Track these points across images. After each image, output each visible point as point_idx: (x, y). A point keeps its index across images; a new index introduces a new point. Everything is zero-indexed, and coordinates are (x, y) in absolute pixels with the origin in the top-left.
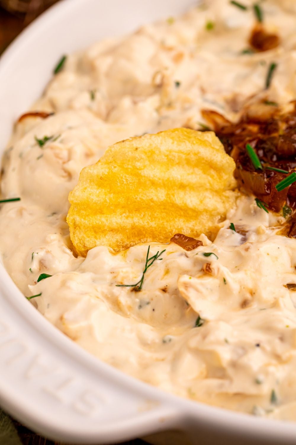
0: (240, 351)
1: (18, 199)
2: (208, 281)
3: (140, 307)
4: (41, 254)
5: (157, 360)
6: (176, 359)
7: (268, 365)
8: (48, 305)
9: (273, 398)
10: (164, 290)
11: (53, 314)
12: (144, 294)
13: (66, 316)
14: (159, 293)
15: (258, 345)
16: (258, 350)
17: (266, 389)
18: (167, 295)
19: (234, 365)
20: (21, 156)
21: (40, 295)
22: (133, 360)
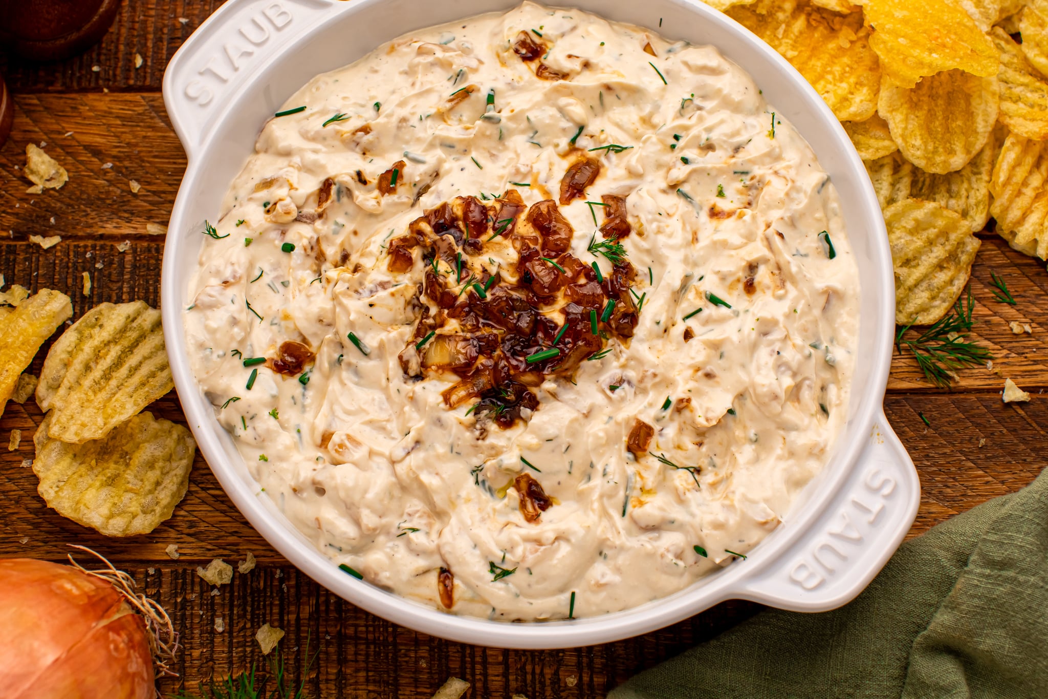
0: (783, 369)
1: (573, 594)
2: (694, 403)
3: (714, 466)
4: (670, 556)
5: (785, 443)
6: (786, 427)
7: (794, 345)
8: (740, 541)
9: (815, 347)
10: (700, 444)
11: (754, 535)
12: (703, 463)
13: (763, 520)
14: (704, 449)
15: (778, 353)
16: (782, 353)
17: (812, 351)
18: (706, 441)
19: (794, 375)
20: (517, 596)
21: (727, 551)
22: (783, 465)
